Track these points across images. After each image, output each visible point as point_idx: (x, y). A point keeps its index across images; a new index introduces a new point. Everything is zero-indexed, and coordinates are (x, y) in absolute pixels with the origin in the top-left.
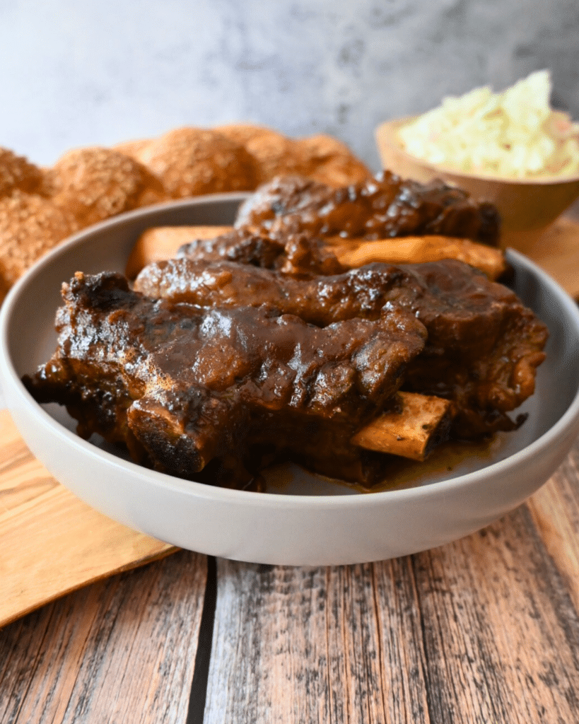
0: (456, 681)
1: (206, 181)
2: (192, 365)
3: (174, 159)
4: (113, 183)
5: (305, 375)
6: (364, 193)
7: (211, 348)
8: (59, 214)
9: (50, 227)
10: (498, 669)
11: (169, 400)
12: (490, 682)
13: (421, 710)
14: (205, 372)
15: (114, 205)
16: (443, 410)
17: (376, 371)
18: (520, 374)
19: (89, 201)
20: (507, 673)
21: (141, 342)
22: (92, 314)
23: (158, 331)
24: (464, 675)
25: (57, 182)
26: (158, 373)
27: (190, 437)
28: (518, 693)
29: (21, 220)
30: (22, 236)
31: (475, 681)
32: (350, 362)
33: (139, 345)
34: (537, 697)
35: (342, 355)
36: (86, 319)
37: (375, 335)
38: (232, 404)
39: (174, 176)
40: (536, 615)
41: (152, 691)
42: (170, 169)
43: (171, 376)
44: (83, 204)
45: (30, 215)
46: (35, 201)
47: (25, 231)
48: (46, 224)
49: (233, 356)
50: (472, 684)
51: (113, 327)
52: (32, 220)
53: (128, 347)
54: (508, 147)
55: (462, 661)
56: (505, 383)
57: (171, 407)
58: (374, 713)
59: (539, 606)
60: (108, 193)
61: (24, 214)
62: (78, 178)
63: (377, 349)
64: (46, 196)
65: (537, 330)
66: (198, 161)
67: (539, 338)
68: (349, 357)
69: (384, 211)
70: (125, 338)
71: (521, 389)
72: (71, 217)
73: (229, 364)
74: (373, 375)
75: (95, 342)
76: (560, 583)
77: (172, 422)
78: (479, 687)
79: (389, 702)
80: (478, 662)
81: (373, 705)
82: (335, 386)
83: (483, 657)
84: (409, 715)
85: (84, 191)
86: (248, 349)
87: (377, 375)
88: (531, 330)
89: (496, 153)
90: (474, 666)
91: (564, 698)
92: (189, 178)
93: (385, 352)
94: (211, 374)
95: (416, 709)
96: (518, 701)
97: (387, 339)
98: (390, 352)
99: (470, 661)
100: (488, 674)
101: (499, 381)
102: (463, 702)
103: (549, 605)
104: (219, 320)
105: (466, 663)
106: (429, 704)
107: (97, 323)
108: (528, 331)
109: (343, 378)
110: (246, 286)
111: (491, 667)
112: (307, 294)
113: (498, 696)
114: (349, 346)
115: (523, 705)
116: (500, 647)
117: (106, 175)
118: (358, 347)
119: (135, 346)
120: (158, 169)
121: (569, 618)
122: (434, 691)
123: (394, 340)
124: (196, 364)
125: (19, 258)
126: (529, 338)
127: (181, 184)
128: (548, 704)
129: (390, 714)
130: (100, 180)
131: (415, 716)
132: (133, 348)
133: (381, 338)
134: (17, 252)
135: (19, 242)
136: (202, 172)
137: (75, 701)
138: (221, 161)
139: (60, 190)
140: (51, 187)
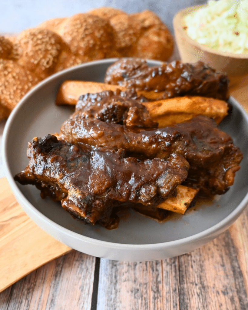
0: (190, 293)
1: (91, 46)
2: (87, 183)
3: (75, 34)
4: (46, 51)
5: (136, 189)
6: (166, 72)
7: (96, 175)
8: (22, 71)
9: (19, 79)
10: (206, 288)
11: (79, 203)
12: (203, 293)
13: (176, 305)
14: (93, 187)
15: (48, 63)
16: (194, 195)
17: (166, 189)
18: (228, 176)
19: (36, 62)
20: (209, 290)
21: (65, 170)
22: (43, 156)
23: (72, 164)
24: (193, 291)
25: (20, 51)
26: (73, 187)
27: (88, 218)
28: (213, 298)
29: (5, 75)
30: (6, 84)
31: (197, 293)
32: (155, 183)
33: (64, 172)
34: (219, 299)
35: (152, 180)
36: (40, 157)
37: (167, 170)
38: (105, 201)
39: (75, 44)
40: (223, 265)
41: (77, 297)
42: (73, 39)
43: (79, 189)
44: (33, 63)
45: (9, 73)
46: (10, 64)
47: (7, 81)
48: (17, 77)
49: (105, 180)
50: (196, 295)
51: (53, 164)
52: (10, 75)
53: (60, 173)
54: (237, 34)
55: (193, 284)
56: (221, 179)
57: (80, 206)
58: (159, 306)
59: (225, 261)
60: (44, 57)
61: (6, 72)
62: (29, 49)
63: (167, 178)
64: (15, 60)
65: (238, 156)
66: (86, 35)
67: (239, 160)
68: (155, 181)
69: (175, 81)
70: (58, 169)
71: (228, 183)
72: (28, 72)
73: (104, 183)
74: (165, 190)
75: (45, 169)
76: (234, 251)
77: (80, 213)
78: (198, 295)
79: (165, 301)
80: (199, 285)
81: (159, 303)
82: (148, 195)
83: (201, 283)
84: (172, 307)
85: (33, 57)
86: (111, 176)
87: (167, 190)
88: (235, 156)
89: (231, 37)
90: (198, 287)
91: (229, 300)
92: (82, 45)
93: (171, 180)
94: (96, 189)
95: (175, 304)
96: (212, 301)
97: (172, 173)
98: (173, 180)
99: (196, 285)
100: (202, 290)
101: (219, 178)
102: (192, 301)
103: (229, 261)
104: (98, 159)
105: (194, 286)
106: (180, 302)
107: (45, 160)
108: (234, 156)
109: (152, 191)
110: (110, 137)
111: (204, 287)
112: (138, 141)
113: (205, 299)
114: (155, 175)
115: (214, 303)
116: (208, 279)
117: (42, 47)
118: (159, 176)
119: (62, 172)
120: (67, 39)
121: (235, 267)
122: (182, 297)
123: (175, 174)
124: (89, 183)
125: (6, 95)
126: (234, 159)
127: (79, 48)
128: (223, 303)
129: (165, 306)
130: (40, 50)
131: (174, 307)
132: (62, 173)
133: (169, 173)
134: (5, 92)
135: (6, 87)
136: (88, 41)
137: (49, 301)
138: (98, 34)
139: (22, 56)
140: (17, 55)
